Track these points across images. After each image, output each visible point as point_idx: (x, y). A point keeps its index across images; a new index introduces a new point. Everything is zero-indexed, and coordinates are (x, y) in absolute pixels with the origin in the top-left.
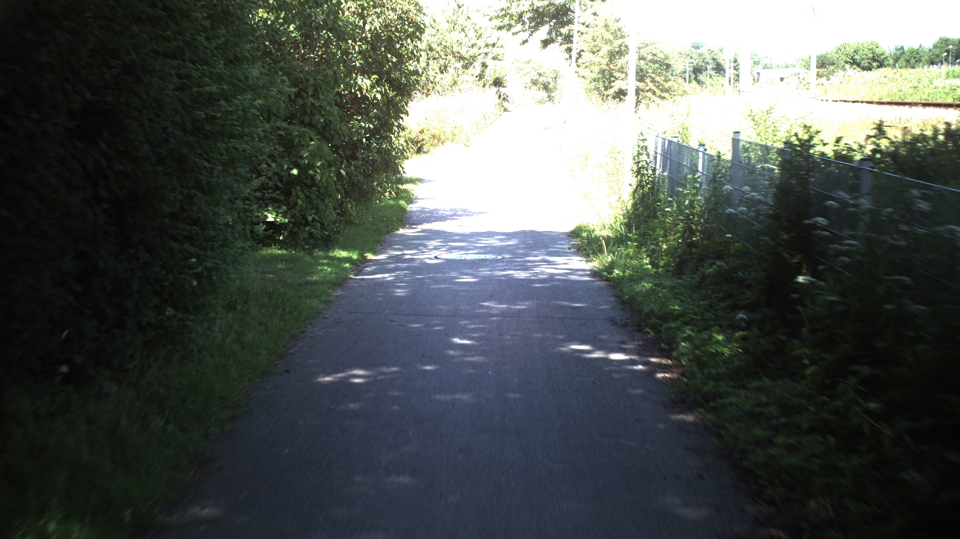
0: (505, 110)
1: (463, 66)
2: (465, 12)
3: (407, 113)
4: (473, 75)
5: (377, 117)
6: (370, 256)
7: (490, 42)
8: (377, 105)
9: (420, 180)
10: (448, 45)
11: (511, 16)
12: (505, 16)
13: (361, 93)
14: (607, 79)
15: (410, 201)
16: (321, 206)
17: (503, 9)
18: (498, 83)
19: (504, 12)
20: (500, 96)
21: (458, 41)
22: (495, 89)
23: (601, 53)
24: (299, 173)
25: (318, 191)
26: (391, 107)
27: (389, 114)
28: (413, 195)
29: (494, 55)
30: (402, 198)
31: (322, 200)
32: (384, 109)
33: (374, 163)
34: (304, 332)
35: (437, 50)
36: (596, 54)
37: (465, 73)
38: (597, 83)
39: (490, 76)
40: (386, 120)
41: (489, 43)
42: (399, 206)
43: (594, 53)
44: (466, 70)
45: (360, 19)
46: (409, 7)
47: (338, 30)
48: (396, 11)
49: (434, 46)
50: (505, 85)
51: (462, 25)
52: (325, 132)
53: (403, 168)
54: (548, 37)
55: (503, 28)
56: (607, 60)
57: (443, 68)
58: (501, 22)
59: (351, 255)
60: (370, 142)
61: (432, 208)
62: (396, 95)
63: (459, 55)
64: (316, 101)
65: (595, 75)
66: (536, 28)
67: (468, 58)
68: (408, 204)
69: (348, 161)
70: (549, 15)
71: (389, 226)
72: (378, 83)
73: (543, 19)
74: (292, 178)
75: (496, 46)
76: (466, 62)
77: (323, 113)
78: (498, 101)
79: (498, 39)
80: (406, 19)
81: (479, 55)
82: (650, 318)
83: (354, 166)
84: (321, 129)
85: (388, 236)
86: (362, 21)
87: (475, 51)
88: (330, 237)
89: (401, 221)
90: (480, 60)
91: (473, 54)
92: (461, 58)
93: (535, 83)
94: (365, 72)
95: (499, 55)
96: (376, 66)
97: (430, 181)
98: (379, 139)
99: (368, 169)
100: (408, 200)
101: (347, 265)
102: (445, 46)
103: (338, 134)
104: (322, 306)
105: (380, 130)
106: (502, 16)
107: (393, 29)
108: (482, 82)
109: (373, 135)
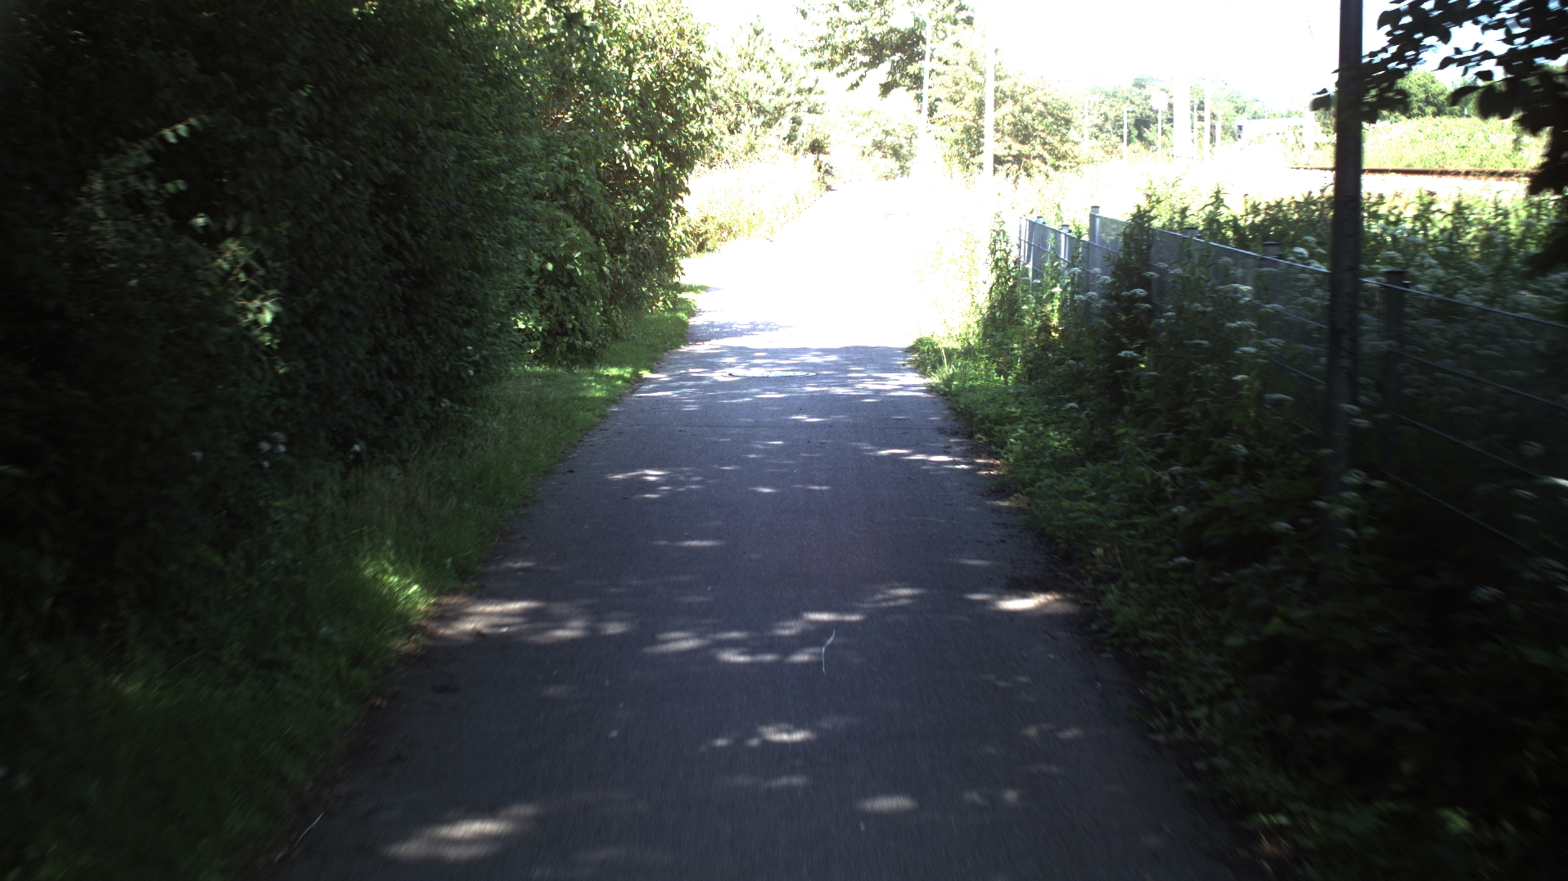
0: (828, 188)
1: (763, 124)
2: (766, 41)
3: (687, 191)
4: (778, 136)
5: (649, 197)
6: (646, 374)
7: (805, 85)
8: (648, 181)
9: (704, 288)
10: (740, 91)
11: (834, 48)
12: (823, 48)
13: (628, 165)
14: (974, 141)
15: (692, 313)
16: (581, 309)
17: (821, 38)
18: (816, 147)
19: (823, 42)
20: (820, 168)
21: (755, 84)
22: (811, 157)
23: (966, 103)
24: (554, 267)
25: (577, 292)
26: (667, 183)
27: (664, 193)
28: (695, 307)
29: (811, 106)
30: (682, 310)
31: (582, 302)
32: (658, 186)
33: (645, 257)
34: (581, 441)
35: (724, 99)
36: (958, 104)
37: (768, 134)
38: (960, 146)
39: (805, 136)
40: (660, 201)
41: (802, 88)
42: (678, 318)
43: (955, 102)
44: (768, 130)
45: (625, 66)
46: (689, 47)
47: (600, 82)
48: (672, 53)
49: (719, 93)
50: (827, 150)
51: (761, 61)
52: (584, 214)
53: (681, 269)
54: (890, 79)
55: (823, 66)
56: (974, 113)
57: (732, 126)
58: (820, 57)
59: (622, 373)
60: (639, 230)
61: (722, 322)
62: (673, 167)
63: (757, 106)
64: (572, 174)
65: (959, 136)
66: (872, 64)
67: (771, 111)
68: (689, 318)
69: (612, 256)
70: (892, 46)
71: (666, 343)
72: (649, 151)
73: (881, 51)
74: (546, 274)
75: (813, 92)
76: (768, 117)
77: (581, 189)
78: (817, 175)
79: (817, 82)
80: (685, 63)
81: (788, 105)
82: (983, 423)
83: (621, 261)
84: (579, 211)
85: (666, 354)
86: (627, 68)
87: (781, 100)
88: (594, 351)
89: (682, 336)
90: (790, 113)
91: (779, 105)
92: (761, 111)
93: (878, 145)
94: (631, 136)
95: (817, 105)
96: (647, 129)
97: (718, 289)
98: (652, 226)
99: (638, 265)
100: (689, 312)
101: (619, 382)
102: (736, 93)
103: (602, 217)
104: (598, 420)
105: (653, 214)
106: (821, 48)
107: (668, 77)
108: (792, 147)
109: (644, 221)
